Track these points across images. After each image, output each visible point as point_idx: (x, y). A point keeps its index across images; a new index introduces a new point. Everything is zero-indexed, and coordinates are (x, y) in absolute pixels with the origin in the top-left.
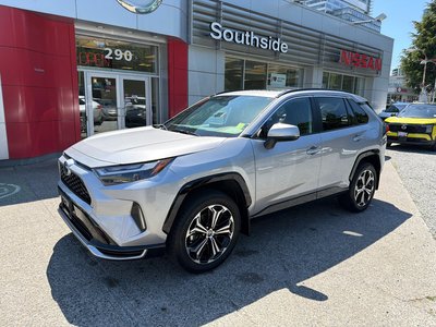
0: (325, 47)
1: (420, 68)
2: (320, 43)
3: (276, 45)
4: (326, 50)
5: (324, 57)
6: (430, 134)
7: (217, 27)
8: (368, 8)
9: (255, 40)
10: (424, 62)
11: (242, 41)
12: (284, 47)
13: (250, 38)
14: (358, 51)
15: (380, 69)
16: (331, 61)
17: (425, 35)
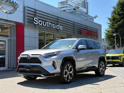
0: (76, 28)
1: (113, 37)
2: (74, 26)
3: (58, 27)
4: (77, 29)
5: (76, 32)
6: (120, 60)
7: (36, 19)
8: (87, 11)
9: (50, 25)
10: (114, 35)
11: (46, 25)
12: (61, 28)
13: (48, 24)
14: (88, 29)
15: (98, 37)
16: (79, 33)
17: (113, 23)
